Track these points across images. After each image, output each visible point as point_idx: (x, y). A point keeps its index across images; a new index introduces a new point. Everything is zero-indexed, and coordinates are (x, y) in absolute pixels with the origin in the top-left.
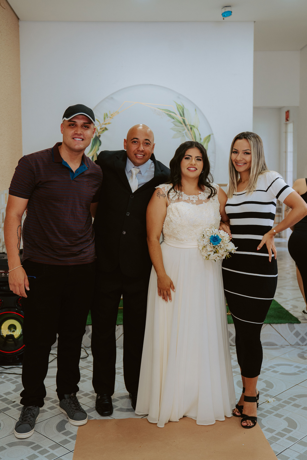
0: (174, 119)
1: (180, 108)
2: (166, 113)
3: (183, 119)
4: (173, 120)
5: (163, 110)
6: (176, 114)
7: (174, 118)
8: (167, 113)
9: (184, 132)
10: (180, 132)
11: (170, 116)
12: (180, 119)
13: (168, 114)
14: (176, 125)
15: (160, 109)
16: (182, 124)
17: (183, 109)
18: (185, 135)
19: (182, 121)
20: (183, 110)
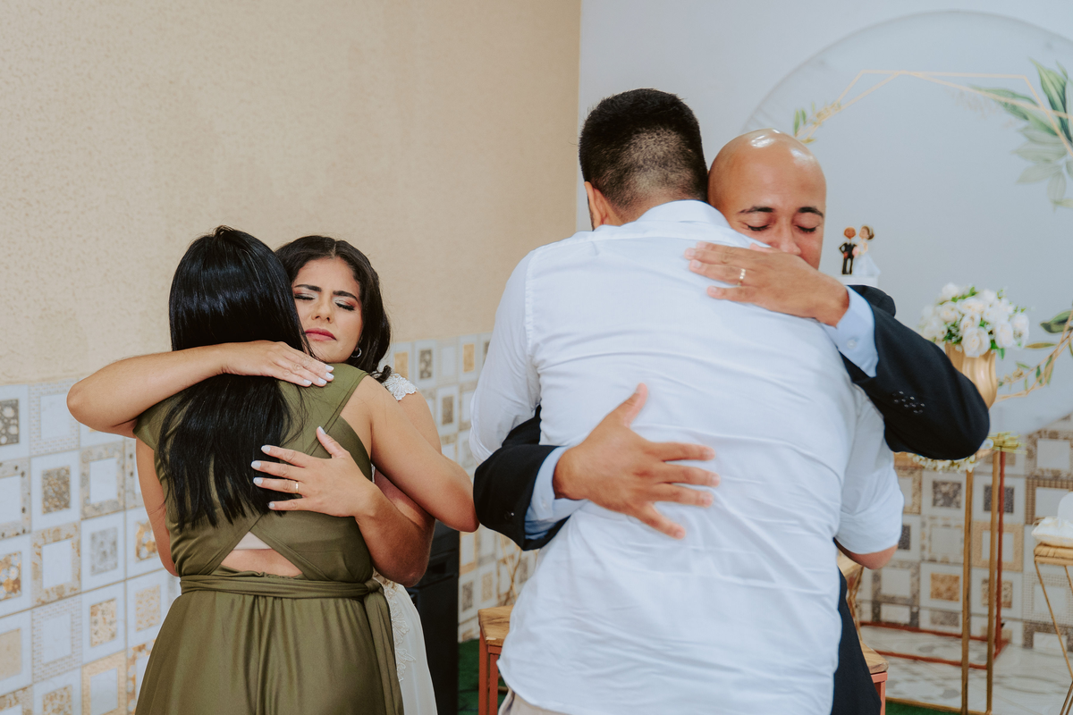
0: (1025, 118)
1: (1053, 83)
2: (1000, 102)
3: (1061, 119)
4: (1023, 124)
5: (987, 91)
6: (1033, 102)
7: (1029, 117)
8: (1003, 99)
9: (1062, 162)
10: (1047, 161)
11: (1014, 110)
12: (1052, 118)
13: (1006, 105)
14: (1032, 140)
15: (979, 89)
16: (1055, 134)
17: (1065, 83)
18: (1064, 170)
19: (1056, 126)
20: (1064, 88)
